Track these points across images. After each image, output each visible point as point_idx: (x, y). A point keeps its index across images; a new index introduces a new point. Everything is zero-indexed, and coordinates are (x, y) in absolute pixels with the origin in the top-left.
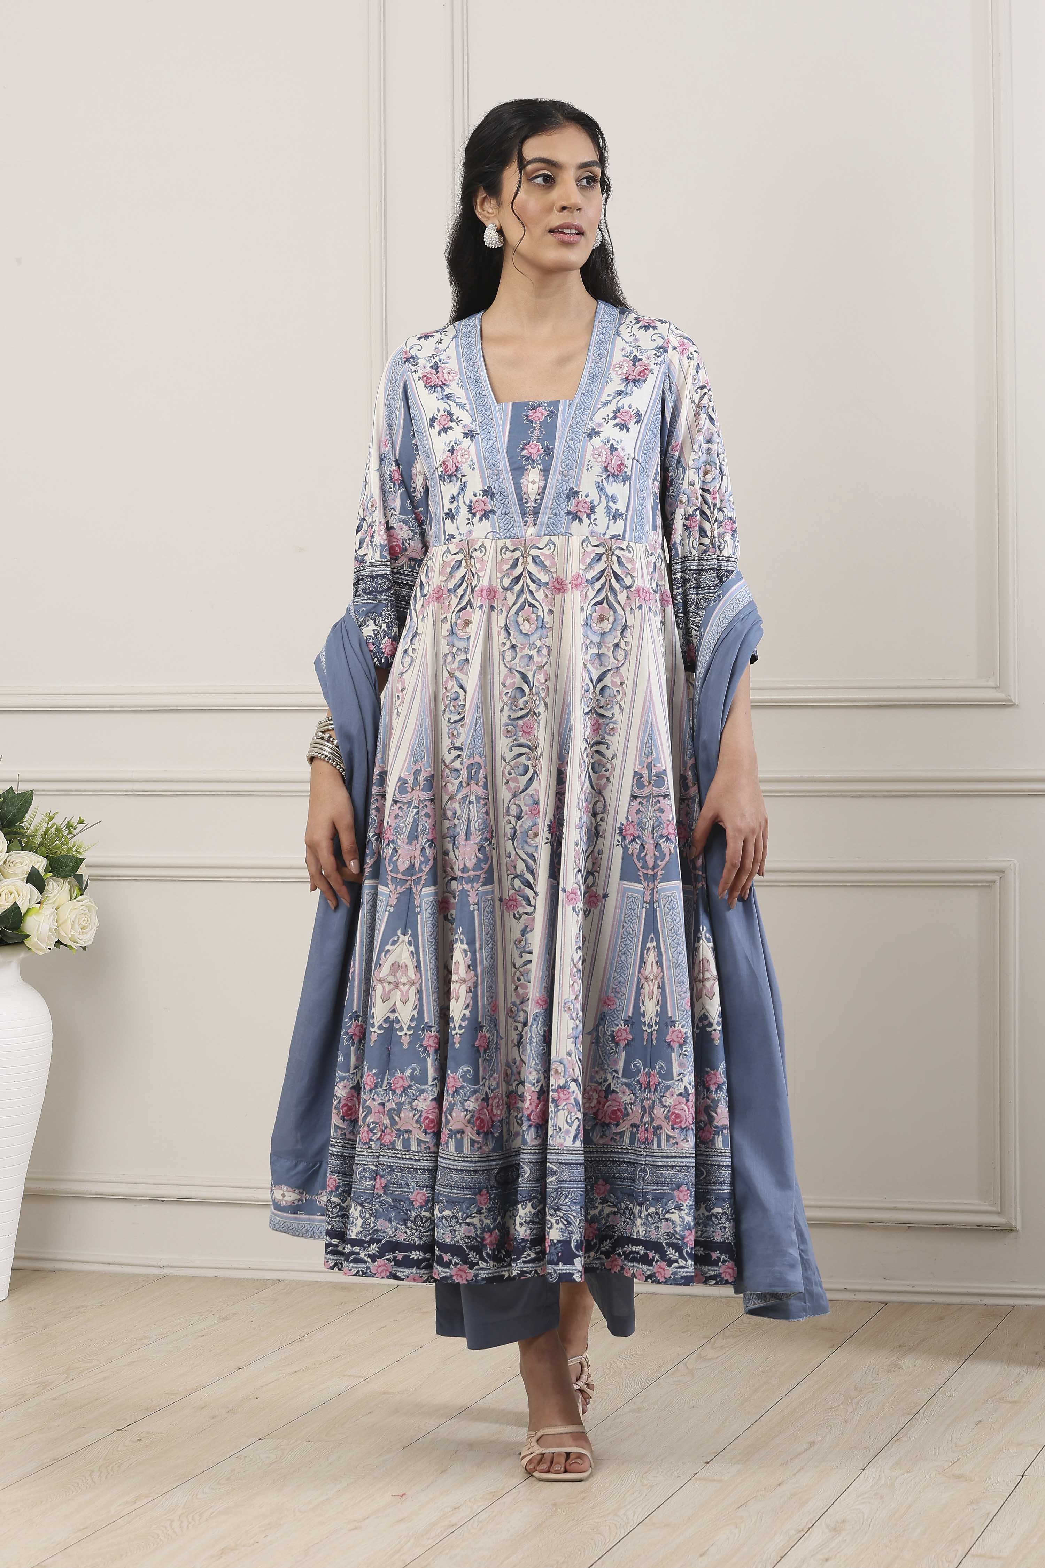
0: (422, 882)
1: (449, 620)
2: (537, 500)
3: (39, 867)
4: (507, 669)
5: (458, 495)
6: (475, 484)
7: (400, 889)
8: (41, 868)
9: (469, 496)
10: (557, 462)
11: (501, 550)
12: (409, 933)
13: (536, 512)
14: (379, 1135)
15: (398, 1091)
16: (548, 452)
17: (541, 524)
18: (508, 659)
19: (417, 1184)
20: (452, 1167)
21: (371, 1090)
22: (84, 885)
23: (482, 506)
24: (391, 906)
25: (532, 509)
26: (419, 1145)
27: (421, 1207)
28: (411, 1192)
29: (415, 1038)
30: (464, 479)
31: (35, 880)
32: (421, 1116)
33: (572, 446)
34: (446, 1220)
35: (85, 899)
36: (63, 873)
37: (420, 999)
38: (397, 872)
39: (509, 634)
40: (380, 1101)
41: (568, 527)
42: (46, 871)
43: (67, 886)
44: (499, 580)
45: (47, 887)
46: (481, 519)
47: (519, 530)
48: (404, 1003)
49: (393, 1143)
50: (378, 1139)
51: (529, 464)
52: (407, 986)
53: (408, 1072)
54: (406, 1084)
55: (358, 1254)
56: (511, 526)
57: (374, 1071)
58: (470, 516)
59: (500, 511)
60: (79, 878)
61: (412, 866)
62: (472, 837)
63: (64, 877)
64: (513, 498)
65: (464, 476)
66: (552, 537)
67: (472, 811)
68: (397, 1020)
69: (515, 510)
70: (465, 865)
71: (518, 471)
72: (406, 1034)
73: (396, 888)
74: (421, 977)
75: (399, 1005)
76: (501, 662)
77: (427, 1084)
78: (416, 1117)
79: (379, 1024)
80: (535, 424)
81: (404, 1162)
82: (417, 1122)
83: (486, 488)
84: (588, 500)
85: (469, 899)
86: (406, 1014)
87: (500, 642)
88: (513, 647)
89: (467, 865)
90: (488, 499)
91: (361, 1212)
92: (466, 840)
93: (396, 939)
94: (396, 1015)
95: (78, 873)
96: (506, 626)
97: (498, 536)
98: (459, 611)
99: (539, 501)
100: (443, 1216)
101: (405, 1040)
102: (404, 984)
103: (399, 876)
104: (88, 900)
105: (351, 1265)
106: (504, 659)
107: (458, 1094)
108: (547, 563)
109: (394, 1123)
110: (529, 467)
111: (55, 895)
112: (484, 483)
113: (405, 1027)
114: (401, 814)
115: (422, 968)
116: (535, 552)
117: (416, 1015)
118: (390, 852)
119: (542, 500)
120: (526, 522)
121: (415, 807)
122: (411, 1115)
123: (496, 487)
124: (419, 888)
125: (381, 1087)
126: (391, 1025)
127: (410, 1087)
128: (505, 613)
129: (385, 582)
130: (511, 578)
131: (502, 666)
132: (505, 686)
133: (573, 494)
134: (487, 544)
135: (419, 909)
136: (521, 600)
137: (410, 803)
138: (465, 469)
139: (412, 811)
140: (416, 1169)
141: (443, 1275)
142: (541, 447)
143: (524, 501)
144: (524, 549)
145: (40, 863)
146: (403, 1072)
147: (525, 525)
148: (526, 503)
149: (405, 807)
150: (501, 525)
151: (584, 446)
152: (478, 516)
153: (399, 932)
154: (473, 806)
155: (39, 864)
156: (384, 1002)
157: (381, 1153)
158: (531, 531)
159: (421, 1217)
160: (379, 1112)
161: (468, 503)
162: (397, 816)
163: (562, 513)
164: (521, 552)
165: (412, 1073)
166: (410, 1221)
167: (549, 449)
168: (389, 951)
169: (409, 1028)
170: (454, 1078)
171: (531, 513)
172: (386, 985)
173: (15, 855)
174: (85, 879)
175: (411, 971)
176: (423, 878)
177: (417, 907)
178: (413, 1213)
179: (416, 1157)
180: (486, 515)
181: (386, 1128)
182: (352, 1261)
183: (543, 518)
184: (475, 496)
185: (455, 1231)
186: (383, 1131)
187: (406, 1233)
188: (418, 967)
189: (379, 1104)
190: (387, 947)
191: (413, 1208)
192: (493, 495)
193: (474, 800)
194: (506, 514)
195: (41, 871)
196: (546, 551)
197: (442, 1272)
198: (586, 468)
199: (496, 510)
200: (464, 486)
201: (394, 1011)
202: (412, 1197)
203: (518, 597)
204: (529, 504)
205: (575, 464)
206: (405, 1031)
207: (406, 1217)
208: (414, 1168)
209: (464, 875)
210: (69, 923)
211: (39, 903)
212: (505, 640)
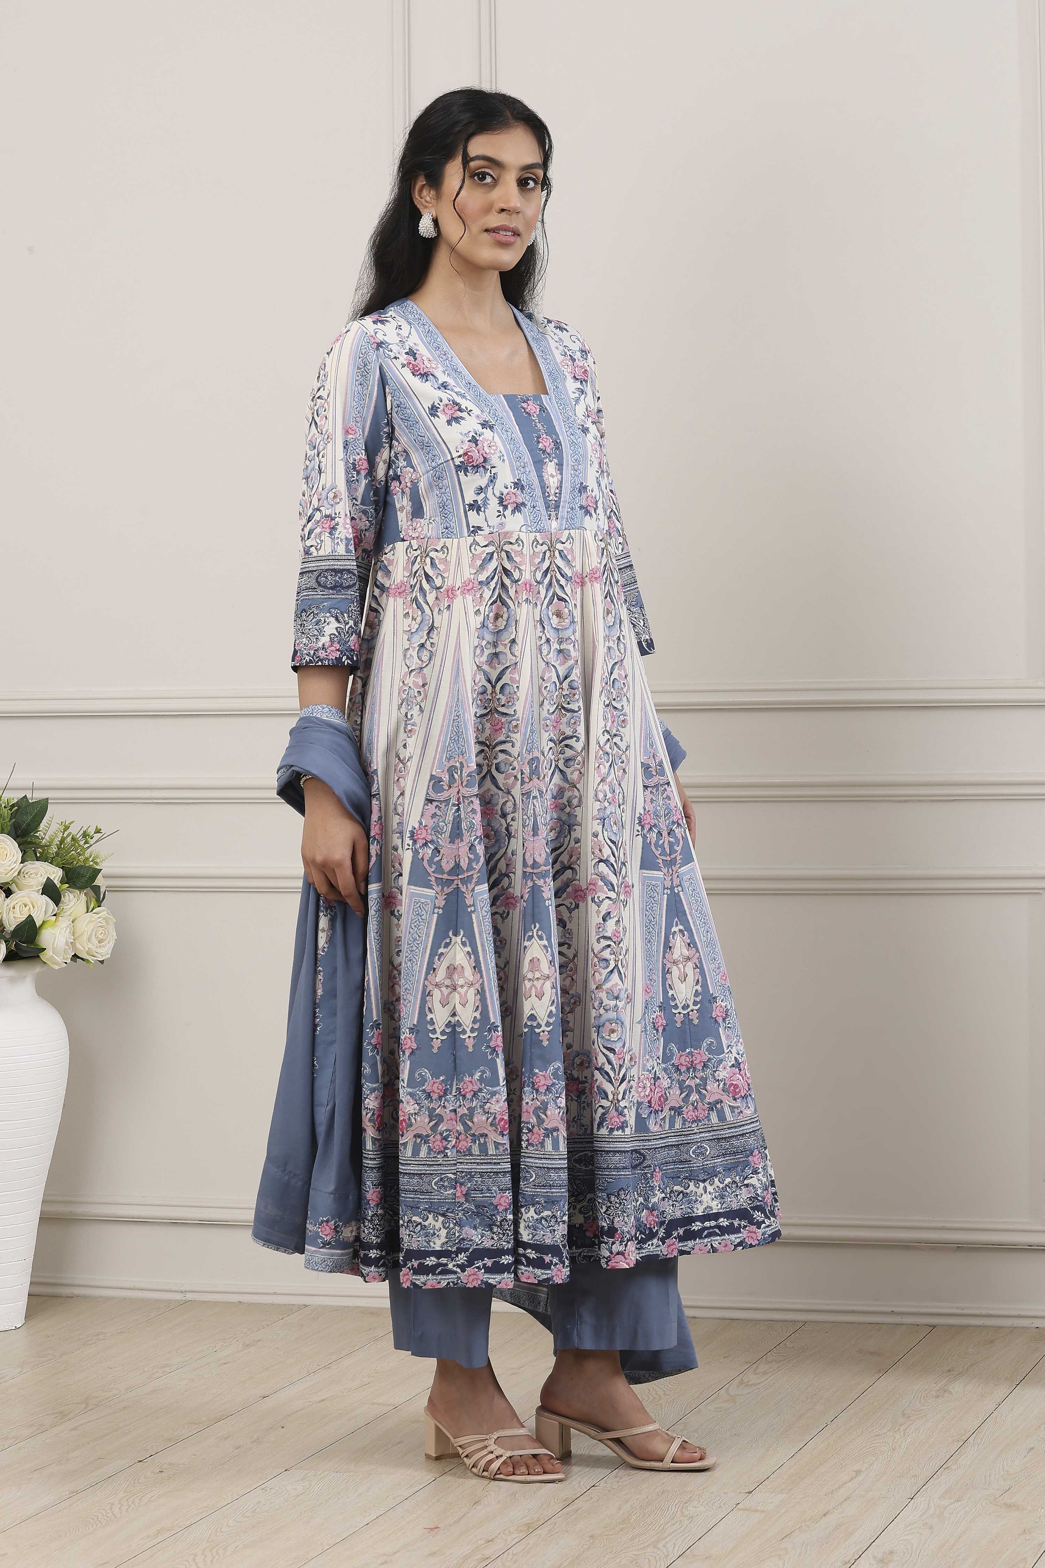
0: (474, 881)
1: (482, 612)
2: (556, 493)
3: (54, 879)
4: (544, 663)
5: (486, 487)
6: (505, 477)
7: (447, 890)
8: (57, 879)
9: (499, 487)
10: (567, 456)
11: (533, 543)
12: (462, 933)
13: (557, 507)
14: (454, 1142)
15: (469, 1096)
16: (557, 445)
17: (562, 518)
18: (545, 652)
19: (499, 1187)
20: (550, 1166)
21: (440, 1098)
22: (102, 896)
23: (513, 499)
24: (439, 908)
25: (554, 502)
26: (497, 1148)
27: (506, 1210)
28: (494, 1197)
29: (480, 1040)
30: (493, 471)
31: (50, 891)
32: (495, 1118)
33: (575, 441)
34: (546, 1220)
35: (103, 911)
36: (79, 884)
37: (483, 1000)
38: (443, 873)
39: (544, 627)
40: (451, 1108)
41: (582, 520)
42: (62, 882)
43: (83, 898)
44: (532, 574)
45: (63, 899)
46: (513, 512)
47: (545, 523)
48: (464, 1005)
49: (470, 1149)
50: (454, 1146)
51: (547, 457)
52: (465, 988)
53: (477, 1076)
54: (476, 1088)
55: (446, 1265)
56: (539, 519)
57: (442, 1078)
58: (501, 509)
59: (529, 505)
60: (97, 889)
61: (457, 866)
62: (539, 832)
63: (81, 888)
64: (538, 492)
65: (494, 467)
66: (572, 532)
67: (537, 806)
68: (459, 1024)
69: (541, 504)
70: (534, 861)
71: (539, 464)
72: (469, 1037)
73: (442, 889)
74: (482, 977)
75: (459, 1008)
76: (539, 656)
77: (498, 1085)
78: (490, 1120)
79: (441, 1030)
80: (534, 417)
81: (483, 1167)
82: (491, 1125)
83: (516, 480)
84: (593, 494)
85: (544, 894)
86: (467, 1016)
87: (537, 636)
88: (548, 641)
89: (537, 860)
90: (519, 492)
91: (443, 1223)
92: (533, 835)
93: (448, 941)
94: (457, 1018)
95: (94, 884)
96: (541, 619)
97: (530, 529)
98: (491, 604)
99: (558, 495)
100: (543, 1217)
101: (470, 1043)
102: (462, 986)
103: (445, 876)
104: (105, 912)
105: (440, 1277)
106: (541, 653)
107: (550, 1092)
108: (569, 557)
109: (467, 1128)
110: (547, 460)
111: (71, 907)
112: (514, 476)
113: (468, 1030)
114: (439, 813)
115: (483, 968)
116: (559, 546)
117: (478, 1017)
118: (430, 852)
119: (560, 494)
120: (550, 515)
121: (454, 805)
122: (484, 1118)
123: (525, 480)
124: (470, 887)
125: (451, 1093)
126: (453, 1028)
127: (480, 1090)
128: (539, 607)
129: (351, 577)
130: (542, 571)
131: (540, 660)
132: (544, 680)
133: (583, 488)
134: (523, 536)
135: (473, 908)
136: (550, 594)
137: (447, 801)
138: (494, 460)
139: (451, 809)
140: (497, 1172)
141: (545, 1277)
142: (551, 441)
143: (547, 494)
144: (551, 543)
145: (56, 874)
146: (471, 1075)
147: (549, 519)
148: (549, 496)
149: (443, 806)
150: (531, 518)
151: (584, 441)
152: (510, 508)
153: (451, 933)
154: (537, 801)
155: (54, 875)
156: (444, 1006)
157: (458, 1161)
158: (554, 524)
159: (507, 1221)
160: (452, 1119)
161: (498, 495)
162: (434, 816)
163: (577, 507)
164: (548, 546)
165: (481, 1076)
166: (496, 1225)
167: (557, 442)
168: (442, 954)
169: (473, 1030)
170: (544, 1076)
171: (553, 507)
172: (444, 989)
173: (30, 866)
174: (102, 890)
175: (469, 973)
176: (475, 876)
177: (470, 906)
178: (499, 1217)
179: (496, 1161)
180: (518, 508)
181: (460, 1134)
182: (440, 1273)
183: (563, 511)
184: (507, 488)
185: (554, 1230)
186: (457, 1138)
187: (492, 1238)
188: (477, 967)
189: (451, 1111)
190: (441, 950)
191: (498, 1213)
192: (523, 488)
193: (538, 794)
194: (534, 507)
195: (57, 882)
196: (567, 545)
197: (543, 1274)
198: (589, 463)
199: (526, 503)
200: (494, 478)
201: (454, 1015)
202: (495, 1201)
203: (547, 590)
204: (551, 498)
205: (582, 459)
206: (469, 1034)
207: (491, 1222)
208: (495, 1172)
209: (535, 871)
210: (85, 937)
211: (55, 915)
212: (541, 634)
